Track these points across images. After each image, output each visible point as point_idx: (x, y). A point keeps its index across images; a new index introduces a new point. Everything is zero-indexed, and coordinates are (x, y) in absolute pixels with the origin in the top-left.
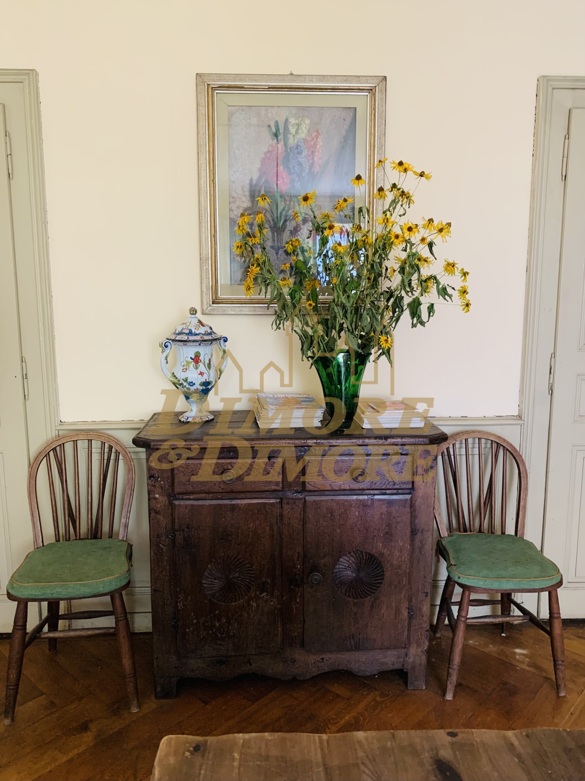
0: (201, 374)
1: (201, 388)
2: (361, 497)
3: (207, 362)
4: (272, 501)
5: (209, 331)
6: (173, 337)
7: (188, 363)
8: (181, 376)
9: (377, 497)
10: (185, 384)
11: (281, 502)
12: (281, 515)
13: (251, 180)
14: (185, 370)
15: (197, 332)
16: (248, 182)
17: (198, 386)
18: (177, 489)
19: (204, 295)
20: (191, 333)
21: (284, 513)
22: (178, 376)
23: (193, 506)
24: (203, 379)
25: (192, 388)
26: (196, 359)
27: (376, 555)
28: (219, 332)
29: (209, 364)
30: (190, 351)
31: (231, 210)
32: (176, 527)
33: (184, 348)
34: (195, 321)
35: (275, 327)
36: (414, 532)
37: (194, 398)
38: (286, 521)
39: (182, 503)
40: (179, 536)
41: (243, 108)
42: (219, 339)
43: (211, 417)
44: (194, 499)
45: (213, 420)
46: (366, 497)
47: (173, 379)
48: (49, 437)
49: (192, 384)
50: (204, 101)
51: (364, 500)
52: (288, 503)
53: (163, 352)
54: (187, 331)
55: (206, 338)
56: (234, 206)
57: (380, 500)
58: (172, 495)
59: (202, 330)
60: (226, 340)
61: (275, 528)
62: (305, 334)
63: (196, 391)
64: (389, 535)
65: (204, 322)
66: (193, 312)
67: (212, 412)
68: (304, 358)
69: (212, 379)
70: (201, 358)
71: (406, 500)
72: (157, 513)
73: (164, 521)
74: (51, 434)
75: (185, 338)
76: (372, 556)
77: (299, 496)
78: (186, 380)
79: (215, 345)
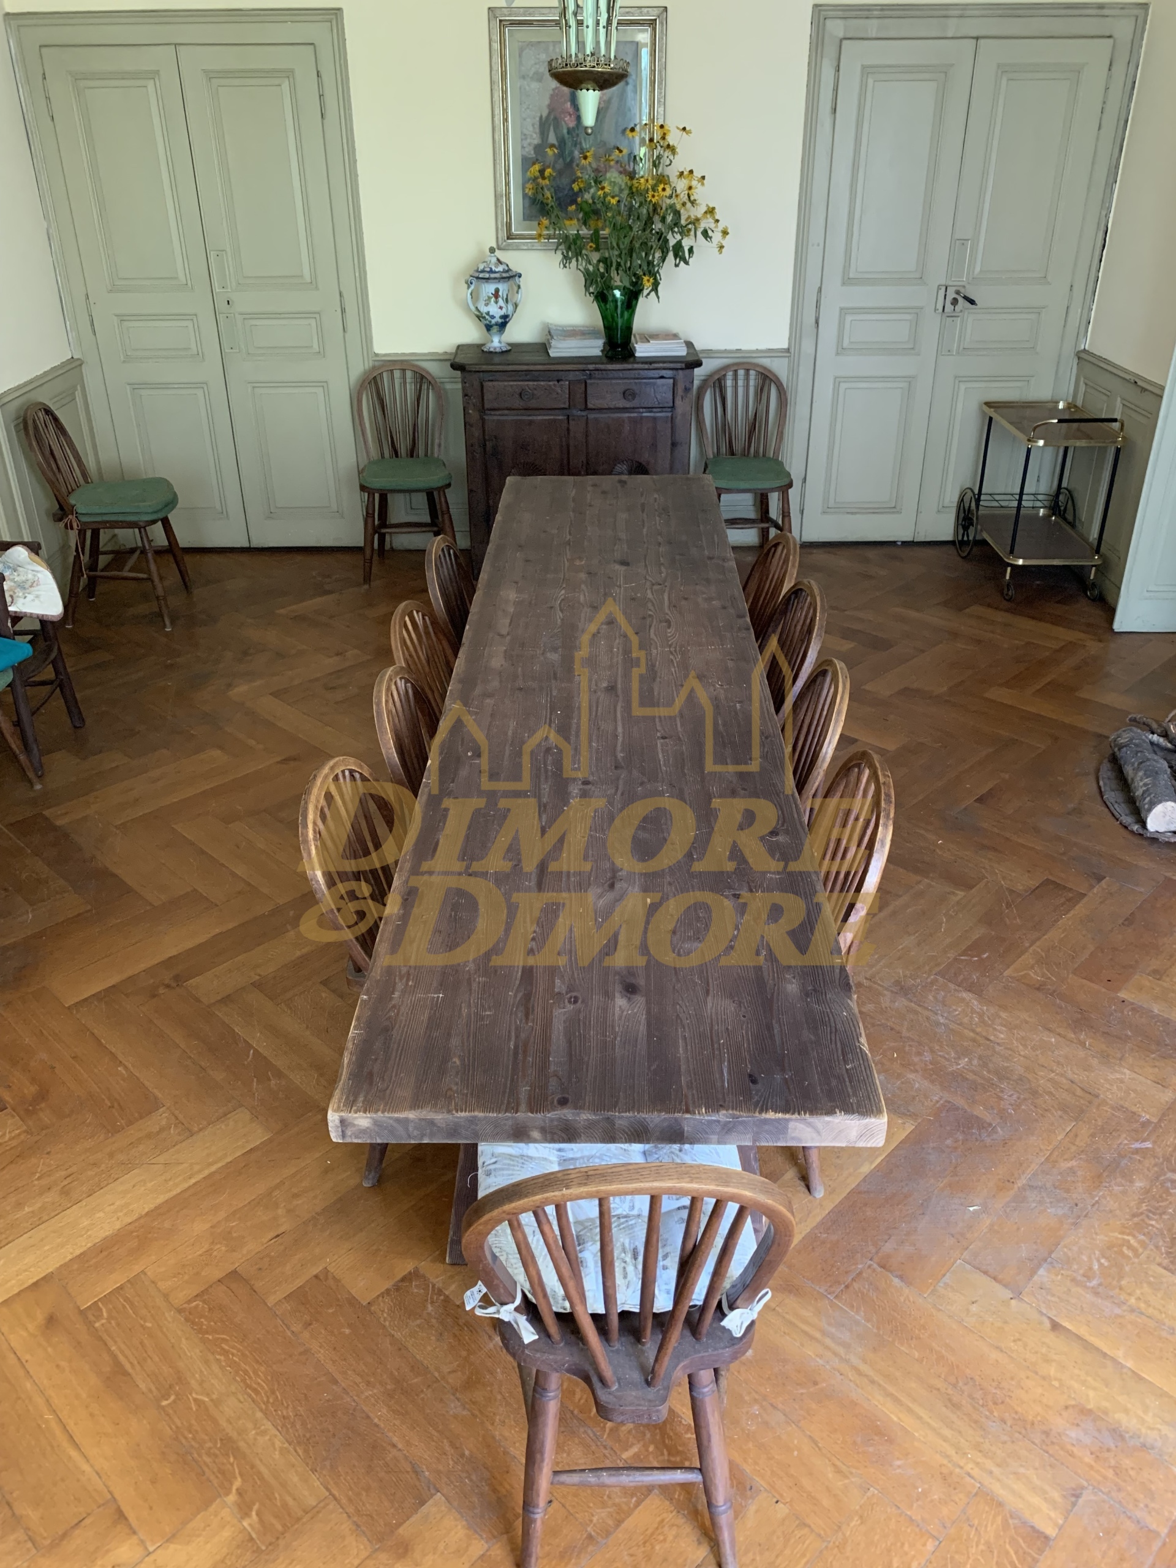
0: (501, 308)
1: (500, 321)
2: (632, 415)
3: (505, 297)
4: (560, 418)
5: (506, 268)
6: (477, 275)
7: (489, 298)
8: (484, 309)
9: (645, 414)
10: (487, 317)
11: (568, 418)
12: (568, 429)
13: (541, 117)
14: (486, 305)
15: (497, 270)
16: (538, 119)
17: (498, 320)
18: (487, 406)
19: (500, 231)
20: (491, 271)
21: (571, 428)
22: (482, 310)
23: (498, 420)
24: (502, 312)
25: (493, 321)
26: (496, 294)
27: (644, 463)
28: (515, 268)
29: (507, 299)
30: (490, 288)
31: (523, 147)
32: (487, 437)
33: (486, 285)
34: (494, 260)
35: (562, 266)
36: (674, 445)
37: (495, 329)
38: (572, 434)
39: (491, 418)
40: (489, 445)
41: (531, 44)
42: (515, 276)
43: (509, 348)
44: (500, 415)
45: (510, 350)
46: (635, 415)
47: (477, 313)
48: (367, 367)
49: (493, 317)
50: (496, 37)
51: (634, 417)
52: (574, 420)
53: (469, 287)
54: (488, 269)
55: (504, 275)
56: (525, 144)
57: (647, 417)
58: (483, 410)
59: (500, 268)
60: (520, 276)
61: (564, 439)
62: (587, 270)
63: (496, 324)
64: (654, 446)
65: (502, 259)
66: (492, 250)
67: (509, 344)
68: (588, 294)
69: (510, 313)
70: (500, 293)
71: (667, 417)
72: (471, 426)
73: (477, 433)
74: (368, 365)
75: (487, 275)
76: (640, 464)
77: (584, 413)
78: (488, 313)
79: (511, 282)
